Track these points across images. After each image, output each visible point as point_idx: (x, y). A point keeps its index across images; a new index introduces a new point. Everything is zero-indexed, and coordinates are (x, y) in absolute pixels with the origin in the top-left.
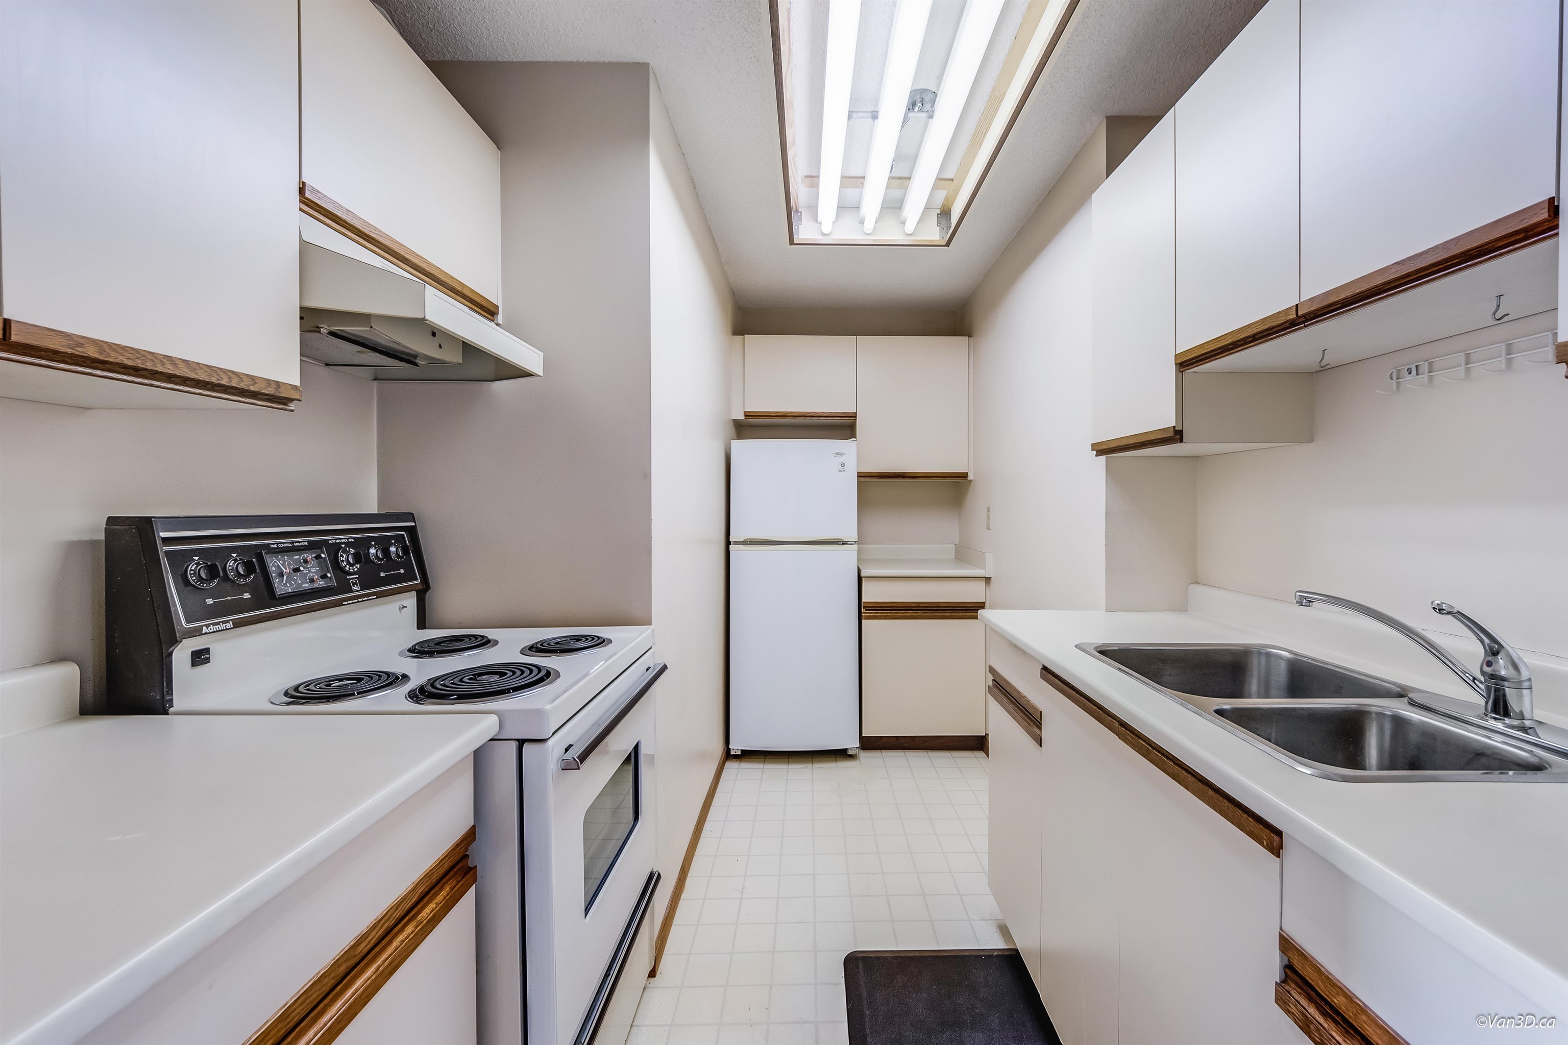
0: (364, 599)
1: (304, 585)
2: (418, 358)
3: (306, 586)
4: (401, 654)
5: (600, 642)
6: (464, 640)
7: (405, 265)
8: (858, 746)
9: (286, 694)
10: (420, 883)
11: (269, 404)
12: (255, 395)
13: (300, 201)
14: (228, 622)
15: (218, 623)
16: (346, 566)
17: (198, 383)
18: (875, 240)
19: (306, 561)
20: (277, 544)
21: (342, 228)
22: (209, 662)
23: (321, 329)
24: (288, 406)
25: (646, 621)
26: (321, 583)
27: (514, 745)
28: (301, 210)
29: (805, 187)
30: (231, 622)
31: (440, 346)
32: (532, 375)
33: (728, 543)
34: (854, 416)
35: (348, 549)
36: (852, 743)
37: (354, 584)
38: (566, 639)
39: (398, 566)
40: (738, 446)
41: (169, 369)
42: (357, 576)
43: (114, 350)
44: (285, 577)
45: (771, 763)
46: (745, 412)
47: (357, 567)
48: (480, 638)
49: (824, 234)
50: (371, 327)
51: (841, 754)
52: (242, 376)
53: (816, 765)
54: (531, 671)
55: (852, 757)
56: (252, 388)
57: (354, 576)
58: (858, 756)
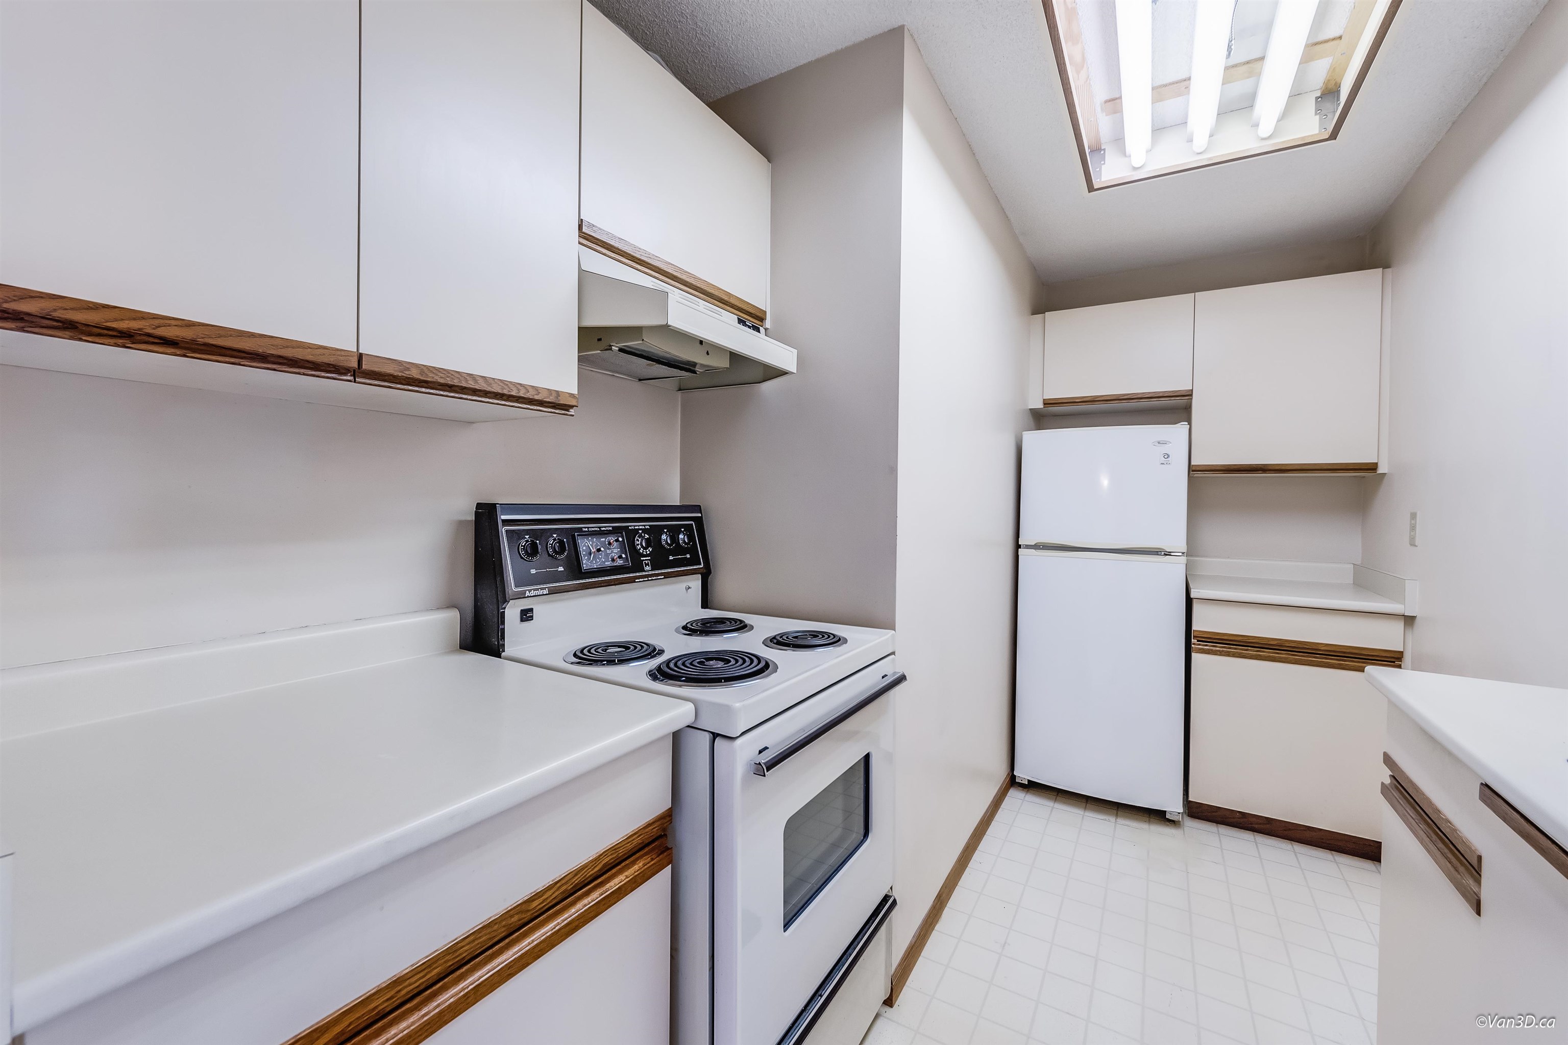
0: (653, 578)
1: (606, 563)
2: (697, 366)
3: (608, 563)
4: (677, 631)
5: (836, 641)
6: (726, 623)
7: (675, 282)
8: (1182, 811)
9: (575, 655)
10: (603, 855)
11: (553, 410)
12: (541, 403)
13: (579, 236)
14: (545, 589)
15: (537, 589)
16: (640, 549)
17: (497, 395)
18: (1210, 159)
19: (610, 544)
20: (588, 528)
21: (616, 255)
22: (532, 619)
23: (613, 347)
24: (569, 412)
25: (890, 625)
26: (620, 562)
27: (707, 737)
28: (580, 243)
29: (1106, 115)
30: (547, 589)
31: (708, 353)
32: (788, 373)
33: (1018, 546)
34: (1189, 394)
35: (643, 534)
36: (1174, 806)
37: (647, 565)
38: (805, 634)
39: (683, 551)
40: (1034, 440)
41: (471, 384)
42: (649, 558)
43: (431, 372)
44: (592, 555)
45: (1064, 803)
46: (1044, 399)
47: (649, 550)
48: (738, 623)
49: (1135, 169)
50: (643, 340)
51: (1158, 816)
52: (528, 388)
53: (1121, 821)
54: (752, 661)
55: (1173, 823)
56: (536, 397)
57: (647, 558)
58: (1182, 823)
